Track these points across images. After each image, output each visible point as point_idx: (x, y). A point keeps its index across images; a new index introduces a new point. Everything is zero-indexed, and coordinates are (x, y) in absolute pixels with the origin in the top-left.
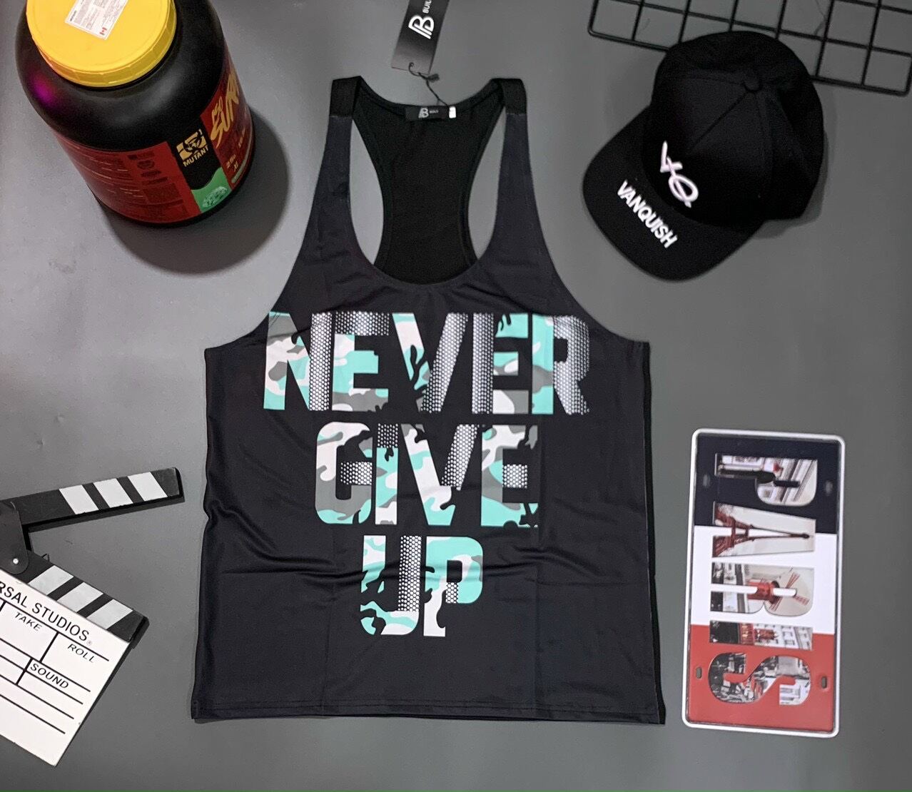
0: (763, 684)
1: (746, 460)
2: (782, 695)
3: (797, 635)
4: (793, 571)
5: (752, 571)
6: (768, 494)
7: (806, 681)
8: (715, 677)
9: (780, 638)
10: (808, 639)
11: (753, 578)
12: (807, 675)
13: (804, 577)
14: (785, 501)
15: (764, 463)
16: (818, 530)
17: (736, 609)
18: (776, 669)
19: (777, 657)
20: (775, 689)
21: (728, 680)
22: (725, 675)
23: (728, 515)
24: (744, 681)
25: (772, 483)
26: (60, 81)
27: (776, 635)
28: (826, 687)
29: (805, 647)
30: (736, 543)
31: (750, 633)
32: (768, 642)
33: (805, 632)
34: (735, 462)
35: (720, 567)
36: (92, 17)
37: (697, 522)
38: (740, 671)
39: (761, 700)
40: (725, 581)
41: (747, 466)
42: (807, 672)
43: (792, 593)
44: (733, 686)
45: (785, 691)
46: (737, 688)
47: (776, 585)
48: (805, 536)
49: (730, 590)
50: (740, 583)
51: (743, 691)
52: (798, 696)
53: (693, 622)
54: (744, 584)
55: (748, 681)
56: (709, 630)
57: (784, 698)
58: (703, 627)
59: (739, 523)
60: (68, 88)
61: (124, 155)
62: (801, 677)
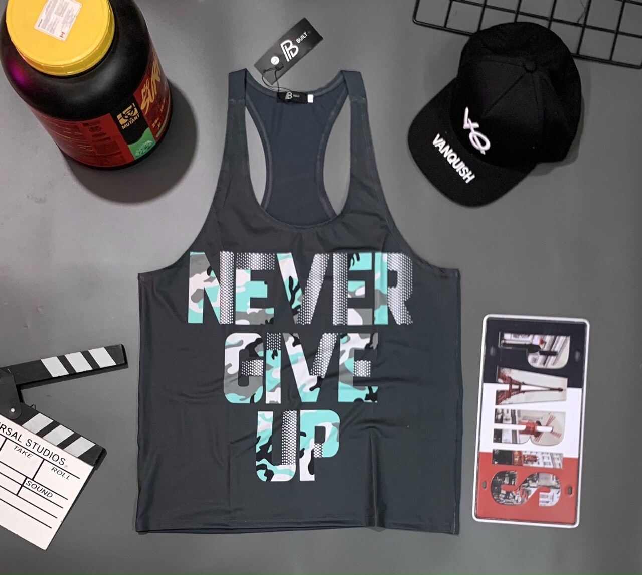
0: (528, 492)
1: (520, 336)
2: (541, 499)
3: (553, 459)
4: (551, 414)
5: (522, 415)
6: (535, 360)
7: (558, 490)
8: (495, 487)
9: (541, 461)
10: (559, 461)
11: (523, 419)
12: (559, 486)
13: (558, 418)
14: (547, 365)
15: (533, 338)
16: (569, 386)
17: (511, 440)
18: (537, 482)
19: (538, 474)
20: (536, 495)
21: (504, 489)
22: (502, 486)
23: (506, 375)
24: (515, 490)
25: (538, 353)
26: (33, 71)
27: (537, 458)
28: (571, 494)
29: (558, 467)
30: (512, 395)
31: (520, 457)
32: (532, 463)
33: (558, 456)
34: (513, 338)
35: (500, 411)
36: (54, 24)
37: (486, 380)
38: (513, 483)
39: (527, 503)
40: (504, 421)
41: (519, 341)
42: (558, 483)
43: (549, 429)
44: (508, 493)
45: (543, 496)
46: (511, 495)
47: (539, 424)
48: (560, 390)
49: (507, 428)
50: (514, 423)
51: (514, 497)
52: (552, 500)
53: (481, 450)
54: (517, 423)
55: (518, 490)
56: (492, 455)
57: (542, 502)
58: (487, 454)
59: (514, 381)
60: (39, 76)
61: (79, 124)
62: (555, 487)
